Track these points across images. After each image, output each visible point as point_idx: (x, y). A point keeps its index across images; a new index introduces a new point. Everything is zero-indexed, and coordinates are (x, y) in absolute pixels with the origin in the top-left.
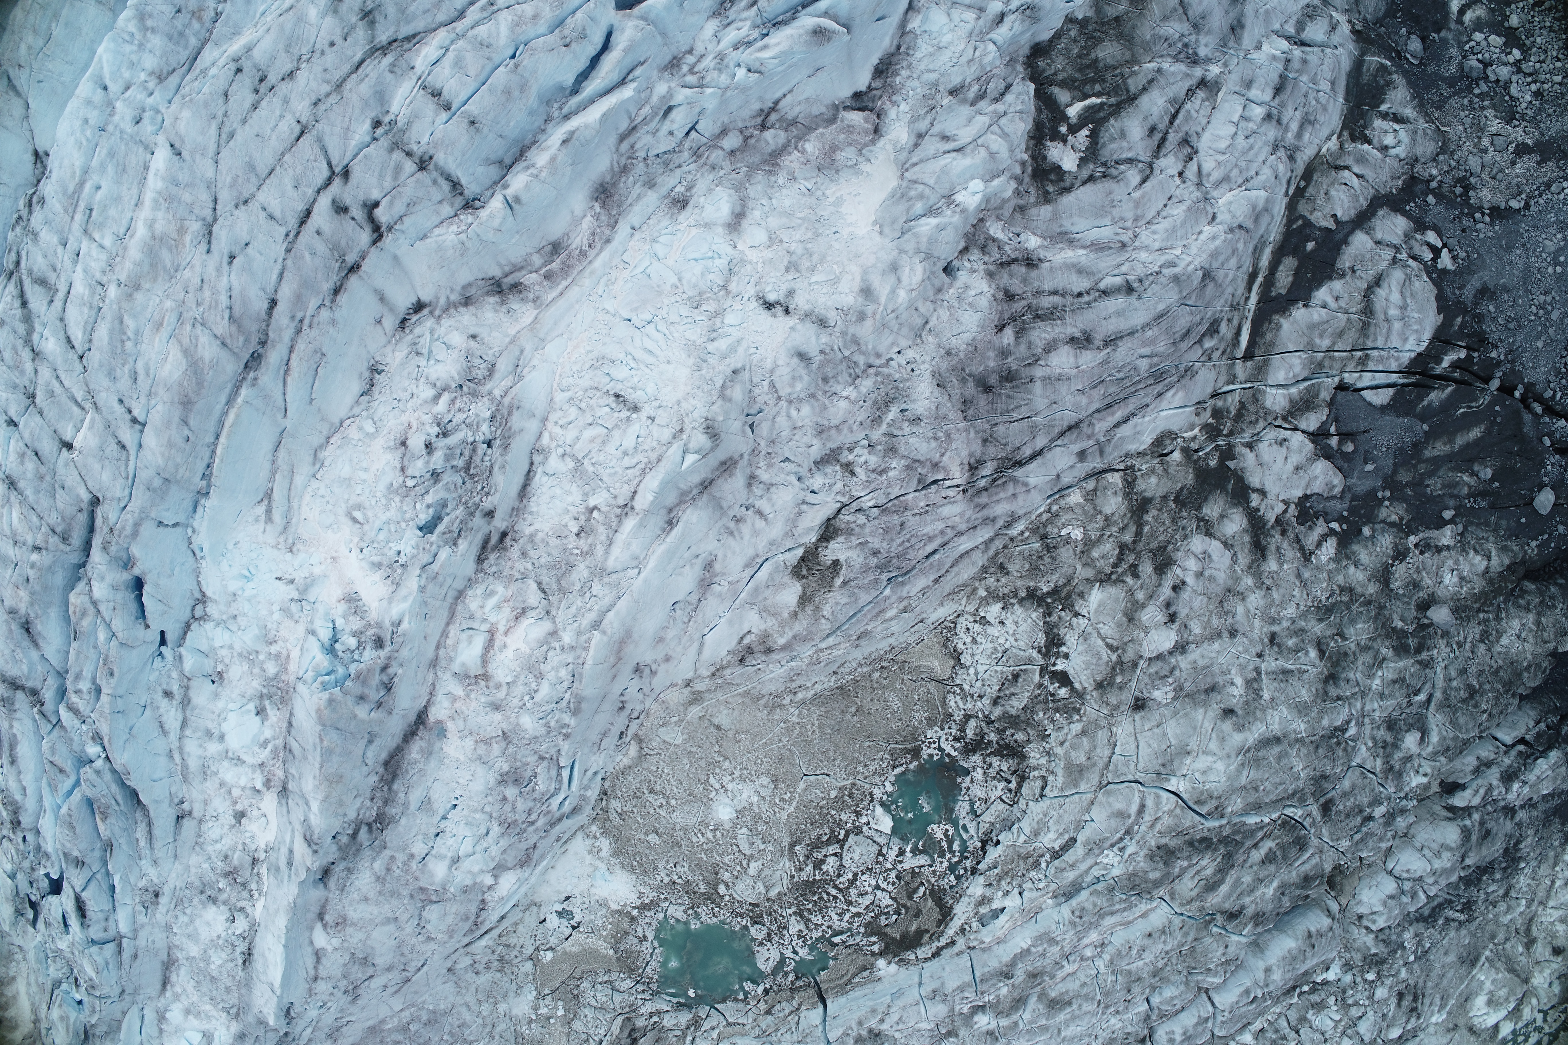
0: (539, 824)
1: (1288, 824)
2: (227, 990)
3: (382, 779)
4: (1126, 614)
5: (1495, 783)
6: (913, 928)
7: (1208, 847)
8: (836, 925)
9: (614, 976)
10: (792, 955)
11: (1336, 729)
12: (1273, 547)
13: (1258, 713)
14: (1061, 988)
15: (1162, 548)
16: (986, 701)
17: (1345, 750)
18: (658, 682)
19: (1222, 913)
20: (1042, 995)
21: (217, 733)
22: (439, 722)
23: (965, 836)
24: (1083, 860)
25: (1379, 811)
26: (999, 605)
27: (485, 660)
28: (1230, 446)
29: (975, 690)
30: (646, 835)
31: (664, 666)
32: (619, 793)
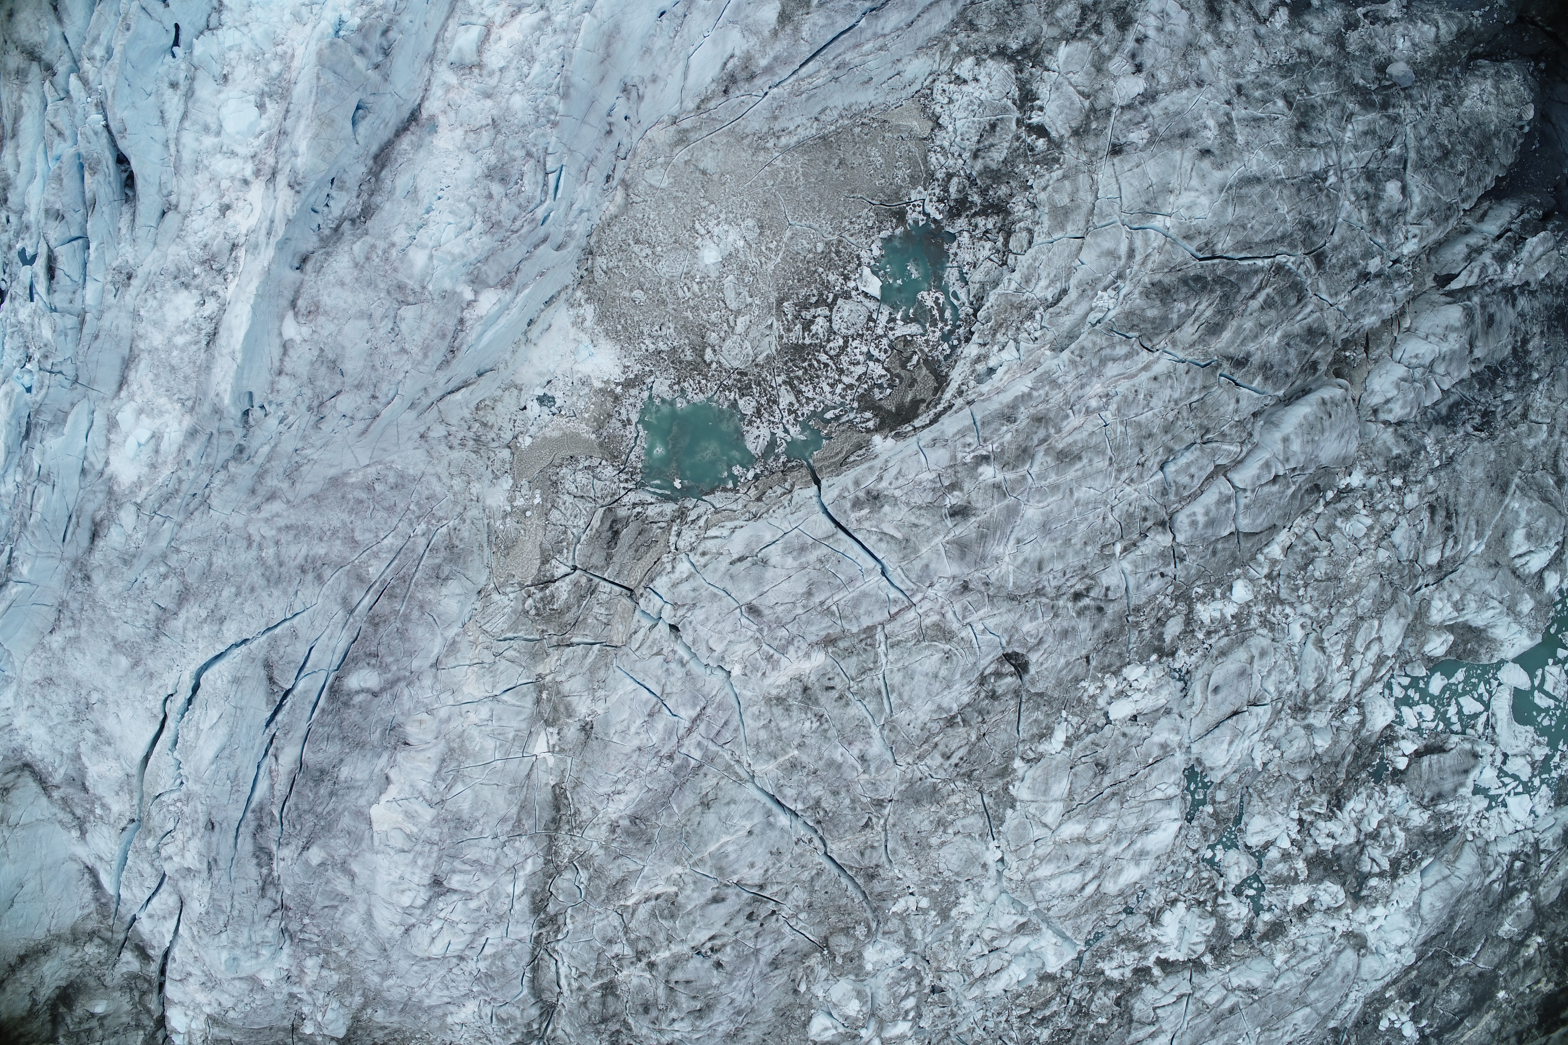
0: (523, 231)
1: (1282, 271)
2: (186, 379)
3: (370, 172)
4: (1094, 66)
5: (1488, 261)
6: (909, 398)
7: (1204, 288)
8: (828, 399)
9: (595, 462)
10: (783, 435)
11: (1316, 176)
12: (1228, 12)
13: (1235, 154)
14: (1070, 440)
15: (1122, 9)
16: (966, 155)
17: (1328, 196)
18: (646, 111)
19: (1228, 360)
20: (1050, 448)
21: (214, 127)
22: (432, 118)
23: (956, 302)
24: (1077, 302)
25: (1374, 265)
26: (973, 60)
27: (479, 52)
29: (955, 149)
30: (631, 291)
31: (650, 87)
32: (605, 247)
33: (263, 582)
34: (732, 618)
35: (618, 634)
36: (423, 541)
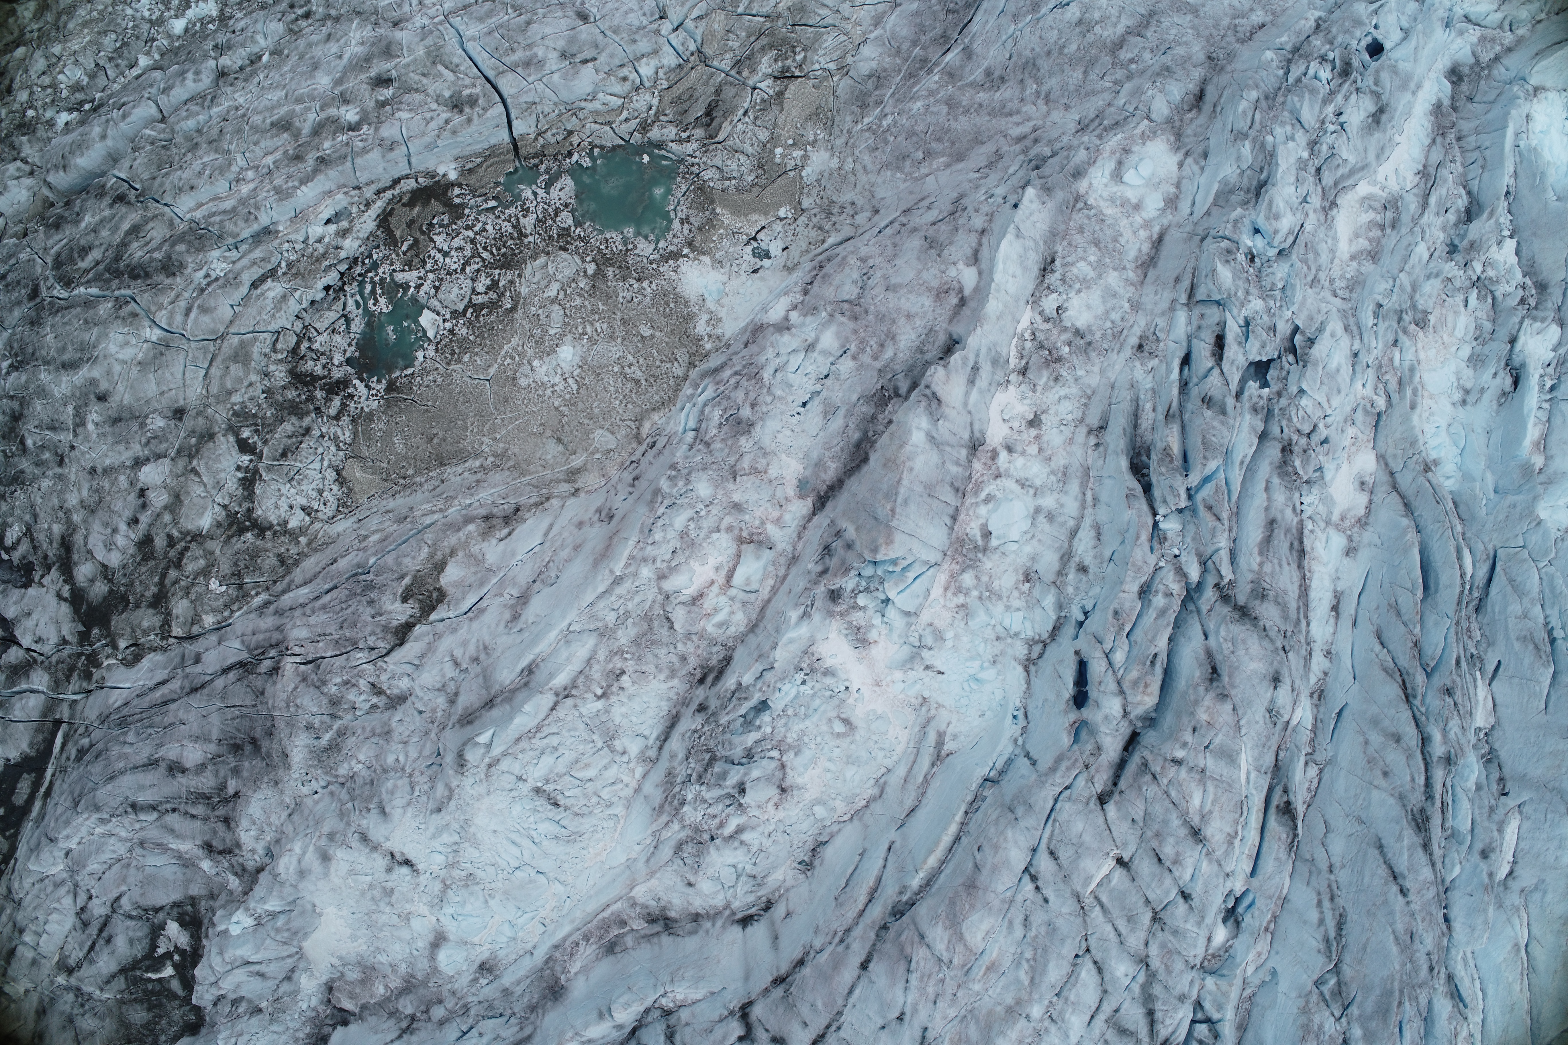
1: (67, 283)
2: (1081, 231)
3: (872, 443)
4: (181, 502)
6: (417, 210)
7: (133, 269)
8: (490, 219)
9: (719, 186)
10: (539, 191)
11: (17, 369)
12: (55, 545)
13: (78, 395)
14: (278, 141)
15: (145, 559)
16: (316, 433)
17: (12, 348)
18: (598, 500)
19: (129, 203)
20: (297, 135)
21: (1041, 517)
22: (802, 496)
23: (358, 297)
24: (244, 269)
26: (289, 526)
27: (738, 555)
28: (81, 643)
29: (326, 443)
30: (652, 336)
31: (586, 518)
32: (672, 382)
33: (1039, 62)
34: (604, 12)
35: (719, 21)
36: (887, 110)
